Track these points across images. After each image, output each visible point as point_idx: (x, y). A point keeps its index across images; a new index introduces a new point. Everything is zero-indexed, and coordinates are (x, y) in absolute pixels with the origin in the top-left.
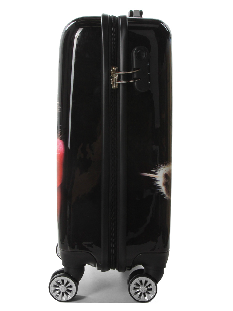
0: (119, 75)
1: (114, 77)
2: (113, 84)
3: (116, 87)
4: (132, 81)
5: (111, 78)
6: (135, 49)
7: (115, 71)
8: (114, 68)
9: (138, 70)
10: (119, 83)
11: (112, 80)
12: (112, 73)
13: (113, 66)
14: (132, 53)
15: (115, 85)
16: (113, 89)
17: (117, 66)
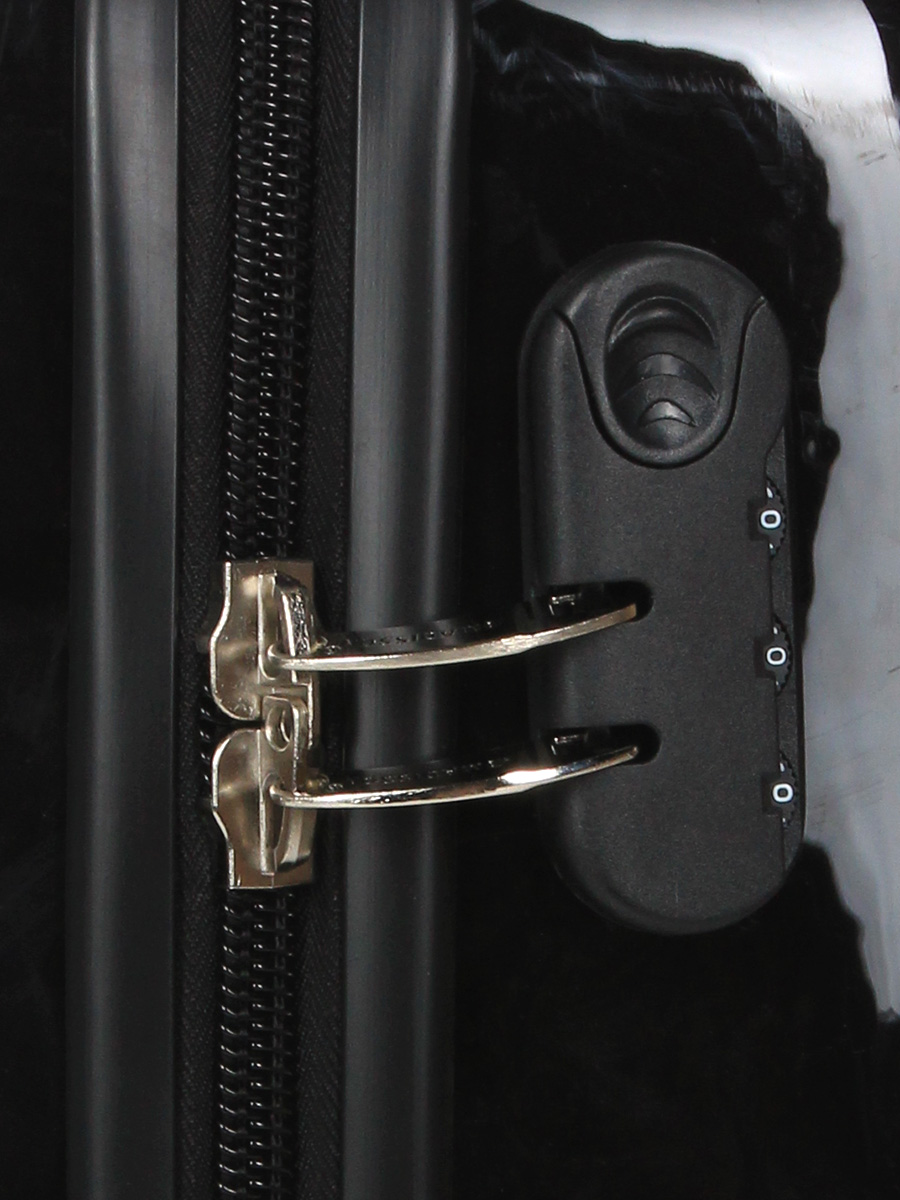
0: (336, 691)
1: (259, 724)
2: (241, 817)
3: (288, 866)
4: (520, 779)
5: (223, 727)
6: (568, 299)
7: (275, 625)
8: (255, 586)
9: (623, 605)
10: (323, 814)
11: (235, 765)
12: (231, 650)
13: (249, 555)
14: (523, 352)
15: (276, 840)
16: (245, 898)
17: (295, 552)
